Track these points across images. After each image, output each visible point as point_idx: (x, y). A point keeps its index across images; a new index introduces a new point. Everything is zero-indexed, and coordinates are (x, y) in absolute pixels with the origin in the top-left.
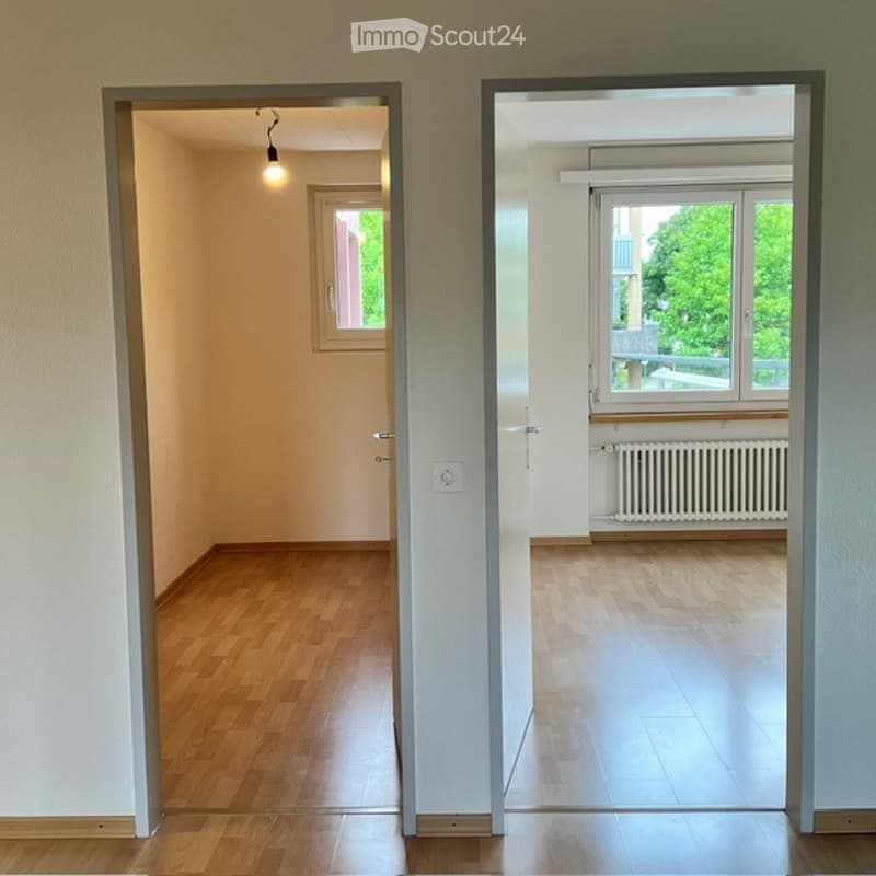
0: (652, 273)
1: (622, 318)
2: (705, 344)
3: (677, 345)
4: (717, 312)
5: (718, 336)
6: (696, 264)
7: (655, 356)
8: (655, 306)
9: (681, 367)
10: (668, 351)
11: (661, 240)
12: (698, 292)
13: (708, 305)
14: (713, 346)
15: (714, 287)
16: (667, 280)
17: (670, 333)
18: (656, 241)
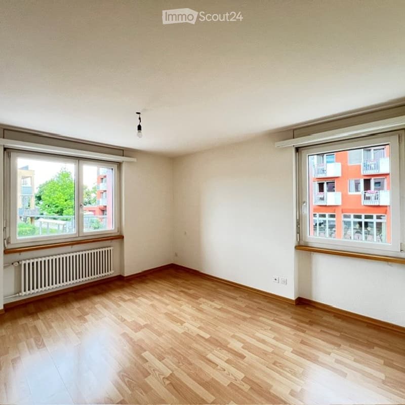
0: (38, 196)
1: (29, 206)
2: (54, 212)
3: (45, 213)
4: (56, 205)
5: (57, 211)
6: (50, 194)
7: (39, 216)
8: (39, 203)
9: (46, 218)
10: (42, 214)
11: (40, 188)
12: (51, 200)
13: (54, 203)
14: (55, 213)
15: (55, 199)
16: (42, 197)
17: (43, 210)
18: (39, 188)
